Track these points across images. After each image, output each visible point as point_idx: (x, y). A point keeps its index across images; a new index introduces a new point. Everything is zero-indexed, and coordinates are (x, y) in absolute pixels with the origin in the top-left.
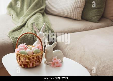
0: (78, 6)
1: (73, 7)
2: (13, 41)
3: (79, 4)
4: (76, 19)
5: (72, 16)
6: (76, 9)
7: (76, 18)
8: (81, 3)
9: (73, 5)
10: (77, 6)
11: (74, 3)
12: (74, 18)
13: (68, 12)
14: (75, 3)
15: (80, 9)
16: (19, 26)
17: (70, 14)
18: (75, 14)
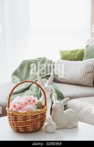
0: (90, 71)
1: (84, 72)
3: (90, 69)
4: (88, 85)
5: (83, 82)
6: (87, 74)
7: (88, 83)
8: (93, 68)
9: (84, 70)
10: (88, 70)
11: (84, 68)
12: (85, 84)
13: (77, 77)
14: (86, 68)
15: (92, 74)
16: (22, 89)
17: (81, 79)
18: (86, 79)
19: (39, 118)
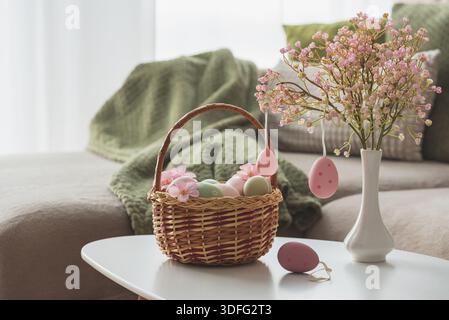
2: (130, 206)
19: (261, 218)
